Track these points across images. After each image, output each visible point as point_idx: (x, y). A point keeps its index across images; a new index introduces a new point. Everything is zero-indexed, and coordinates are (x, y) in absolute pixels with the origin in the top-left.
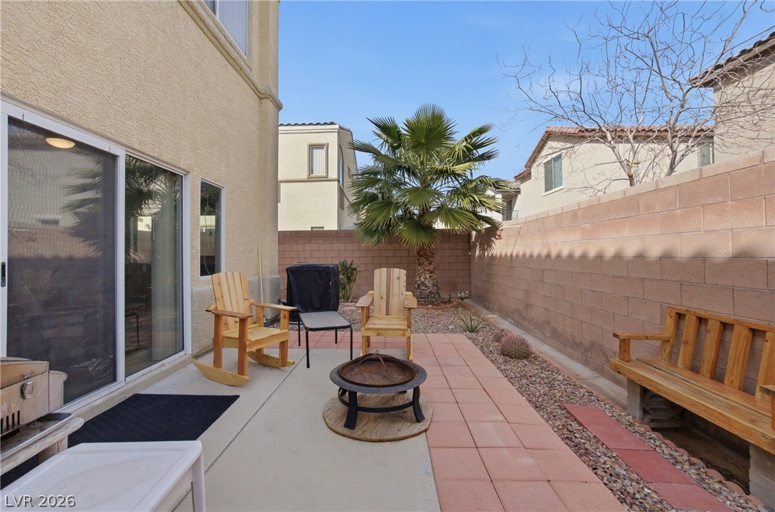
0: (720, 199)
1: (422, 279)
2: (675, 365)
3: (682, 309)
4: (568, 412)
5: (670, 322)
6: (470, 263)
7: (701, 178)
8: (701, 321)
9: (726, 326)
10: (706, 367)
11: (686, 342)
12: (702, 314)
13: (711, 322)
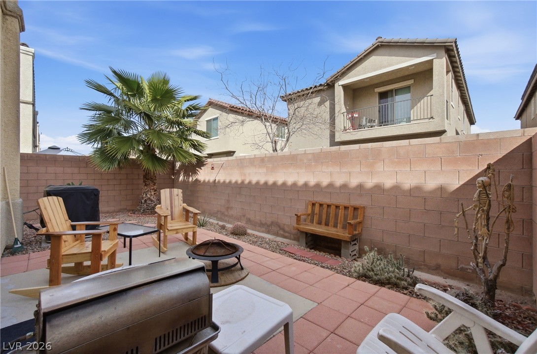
0: (327, 161)
1: (149, 196)
2: (313, 223)
3: (314, 202)
4: (284, 251)
5: (310, 207)
6: (173, 183)
7: (321, 152)
8: (321, 205)
9: (329, 206)
10: (323, 221)
11: (317, 214)
12: (321, 203)
13: (324, 206)
